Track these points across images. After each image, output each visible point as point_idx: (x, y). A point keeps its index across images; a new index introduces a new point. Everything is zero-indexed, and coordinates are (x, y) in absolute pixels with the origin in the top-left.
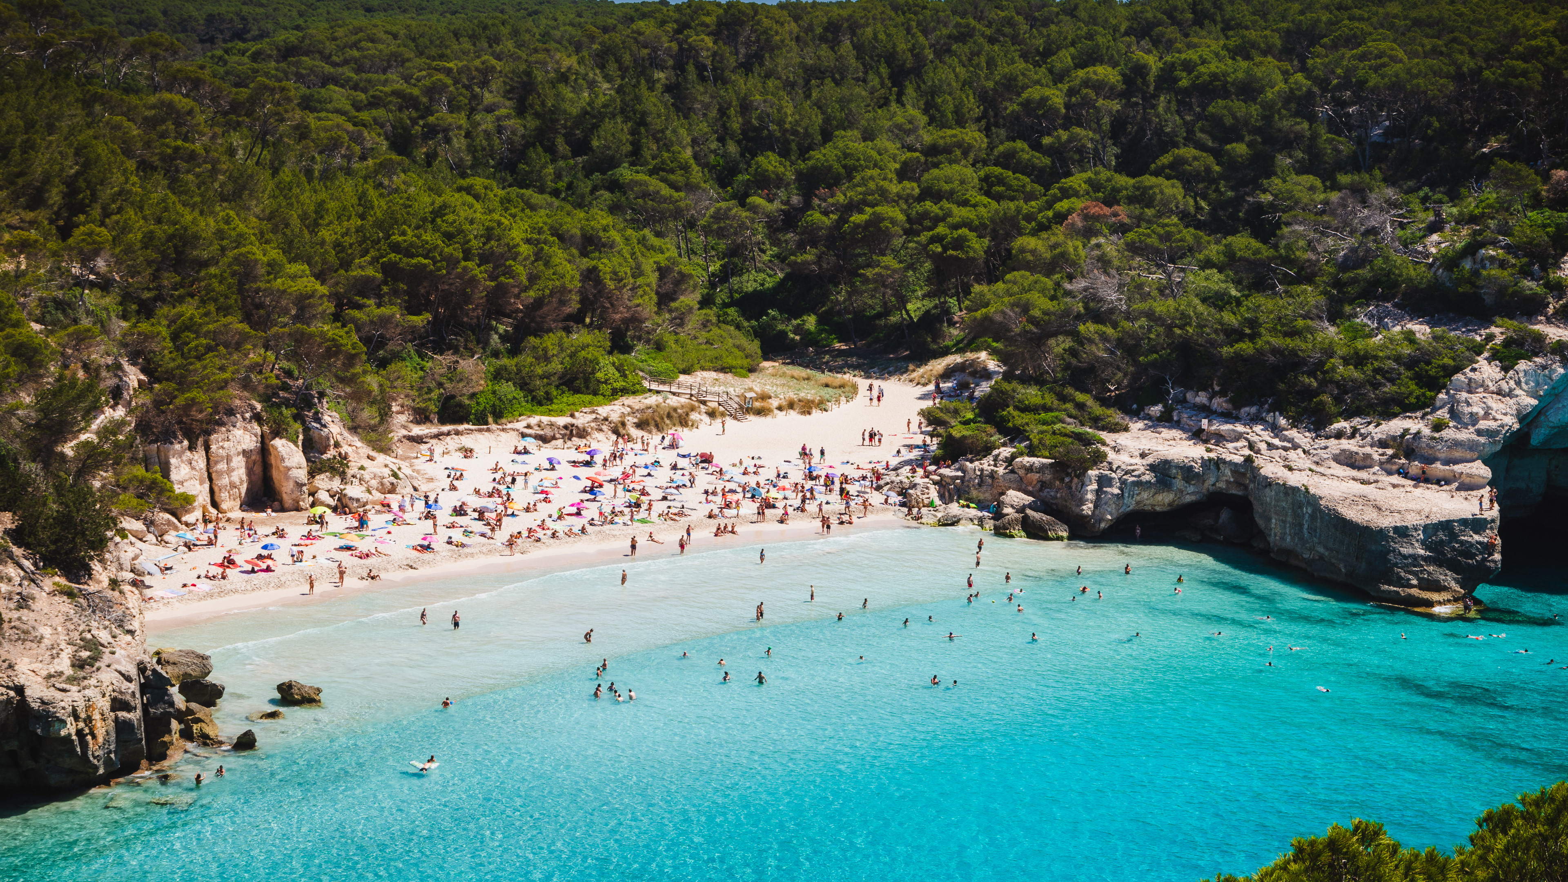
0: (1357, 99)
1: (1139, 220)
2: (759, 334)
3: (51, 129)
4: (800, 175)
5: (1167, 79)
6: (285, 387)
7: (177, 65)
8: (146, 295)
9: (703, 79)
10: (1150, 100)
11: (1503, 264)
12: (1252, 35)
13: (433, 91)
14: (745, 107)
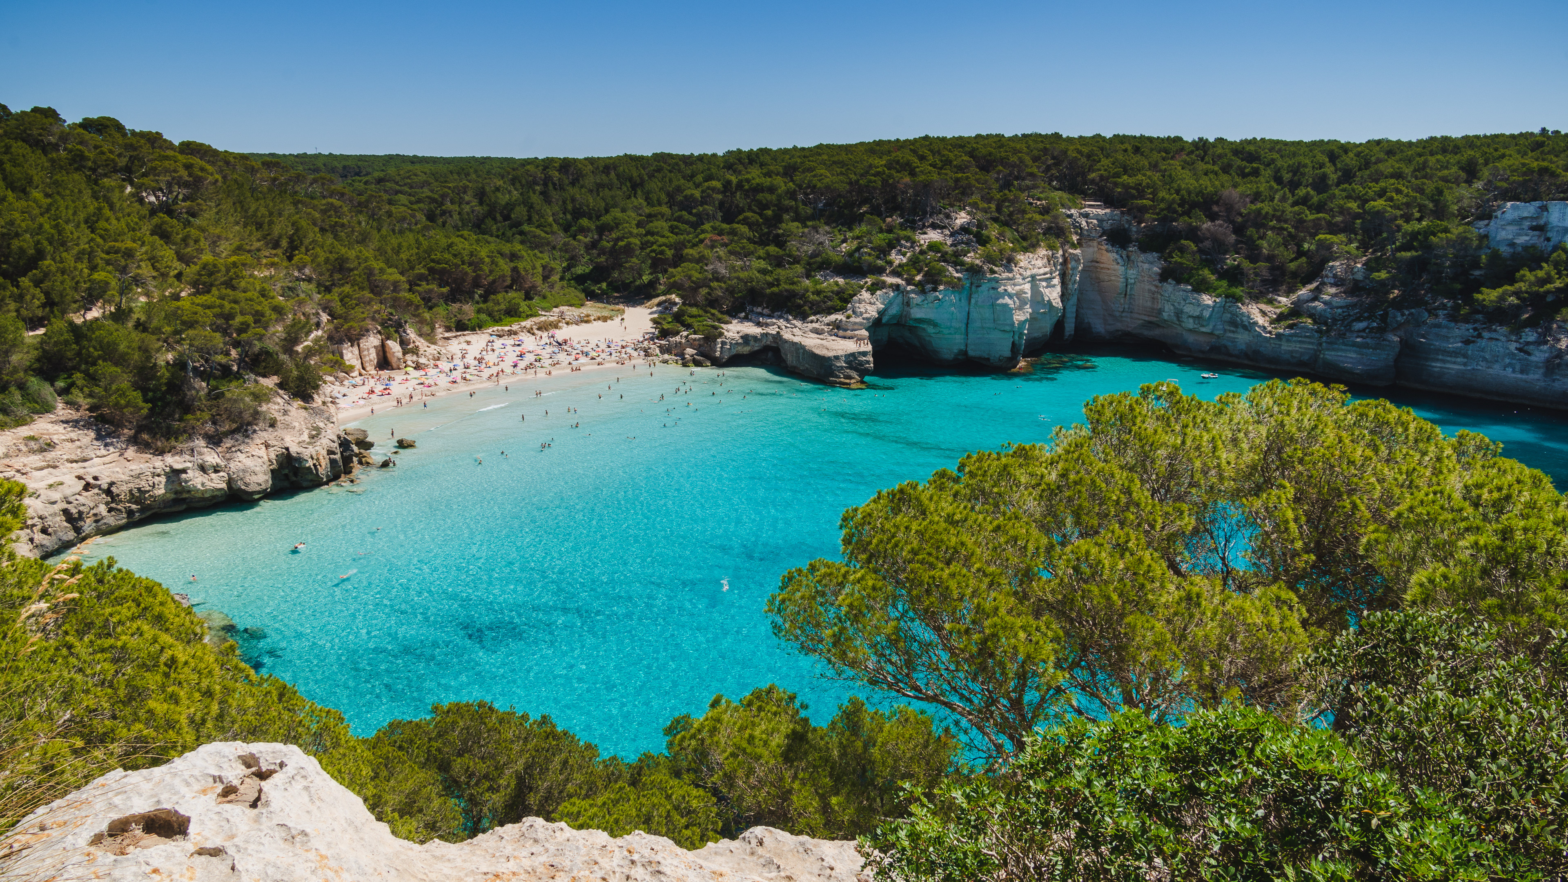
0: (812, 192)
1: (732, 241)
2: (584, 291)
3: (280, 215)
4: (597, 227)
5: (740, 186)
6: (390, 319)
7: (333, 187)
8: (328, 284)
9: (555, 189)
10: (733, 194)
11: (870, 255)
12: (772, 168)
13: (444, 196)
14: (573, 200)
